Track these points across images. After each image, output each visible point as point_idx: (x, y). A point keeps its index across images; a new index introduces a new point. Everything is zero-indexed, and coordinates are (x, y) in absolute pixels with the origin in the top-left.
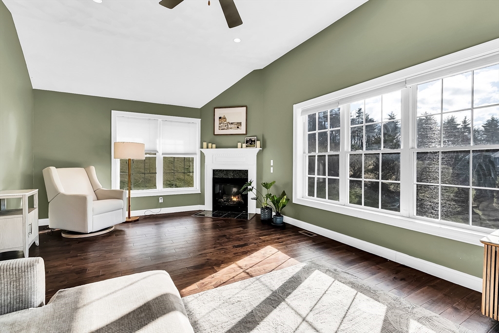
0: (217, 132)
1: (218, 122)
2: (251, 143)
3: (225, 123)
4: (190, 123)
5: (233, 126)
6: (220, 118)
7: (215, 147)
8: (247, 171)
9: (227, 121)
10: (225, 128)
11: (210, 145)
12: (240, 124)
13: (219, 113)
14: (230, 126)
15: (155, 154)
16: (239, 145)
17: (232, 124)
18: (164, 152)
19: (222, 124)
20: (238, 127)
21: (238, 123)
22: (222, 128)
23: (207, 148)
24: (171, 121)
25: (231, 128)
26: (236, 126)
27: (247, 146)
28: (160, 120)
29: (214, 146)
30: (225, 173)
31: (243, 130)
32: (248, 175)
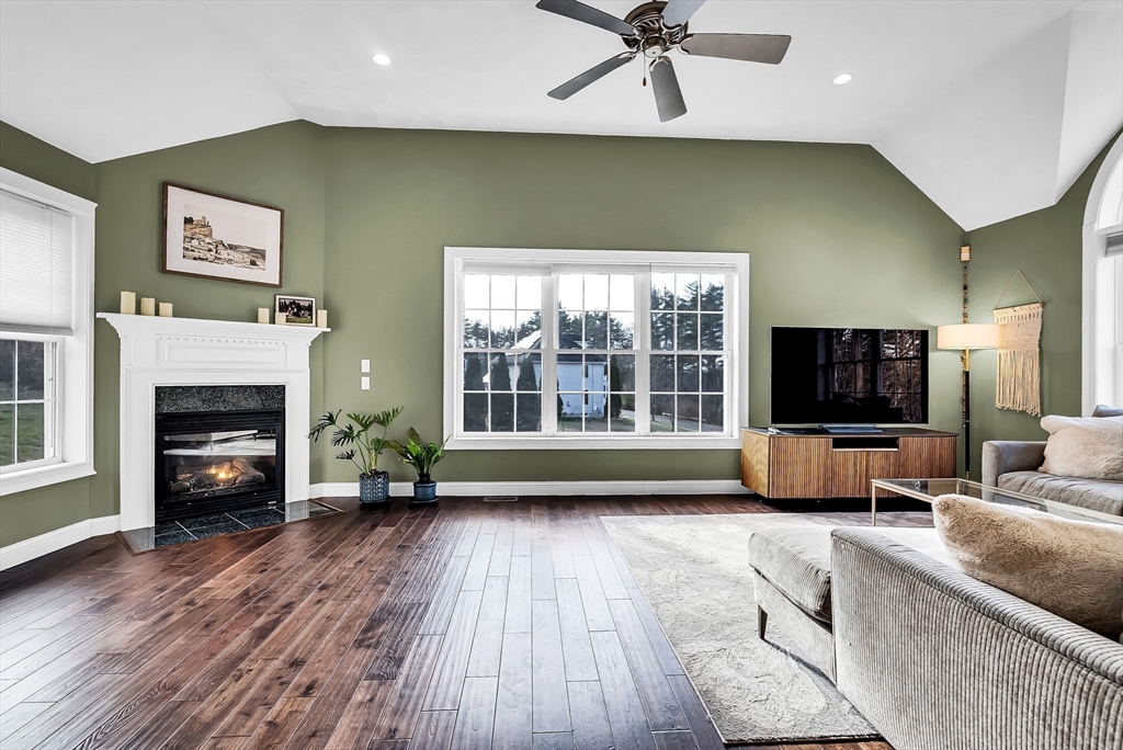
0: (176, 263)
1: (182, 233)
2: (298, 312)
3: (208, 240)
5: (233, 255)
6: (188, 221)
7: (170, 311)
8: (281, 390)
9: (216, 236)
10: (209, 256)
11: (149, 303)
12: (261, 254)
13: (181, 203)
14: (224, 254)
16: (264, 313)
17: (231, 247)
19: (195, 242)
20: (253, 263)
21: (253, 250)
22: (196, 254)
23: (138, 311)
25: (229, 261)
26: (248, 258)
27: (287, 320)
29: (166, 307)
31: (269, 272)
32: (284, 399)
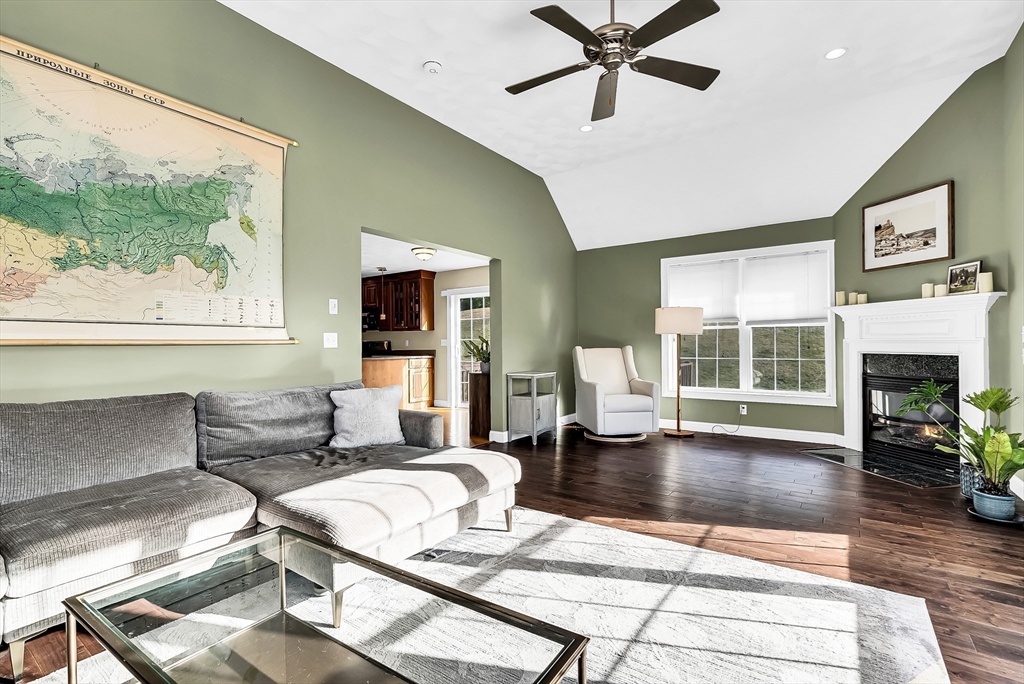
0: (872, 262)
1: (874, 239)
2: (961, 282)
3: (892, 237)
4: (807, 253)
5: (911, 242)
6: (878, 228)
7: (864, 300)
8: (954, 360)
9: (897, 232)
10: (892, 250)
11: (853, 297)
12: (932, 233)
13: (874, 216)
14: (903, 244)
15: (737, 324)
16: (926, 288)
17: (909, 236)
18: (751, 319)
19: (883, 243)
20: (926, 244)
21: (926, 232)
22: (883, 252)
23: (847, 303)
24: (765, 258)
25: (907, 249)
26: (921, 241)
27: (951, 291)
28: (741, 260)
29: (863, 297)
30: (893, 362)
31: (940, 247)
32: (957, 370)
